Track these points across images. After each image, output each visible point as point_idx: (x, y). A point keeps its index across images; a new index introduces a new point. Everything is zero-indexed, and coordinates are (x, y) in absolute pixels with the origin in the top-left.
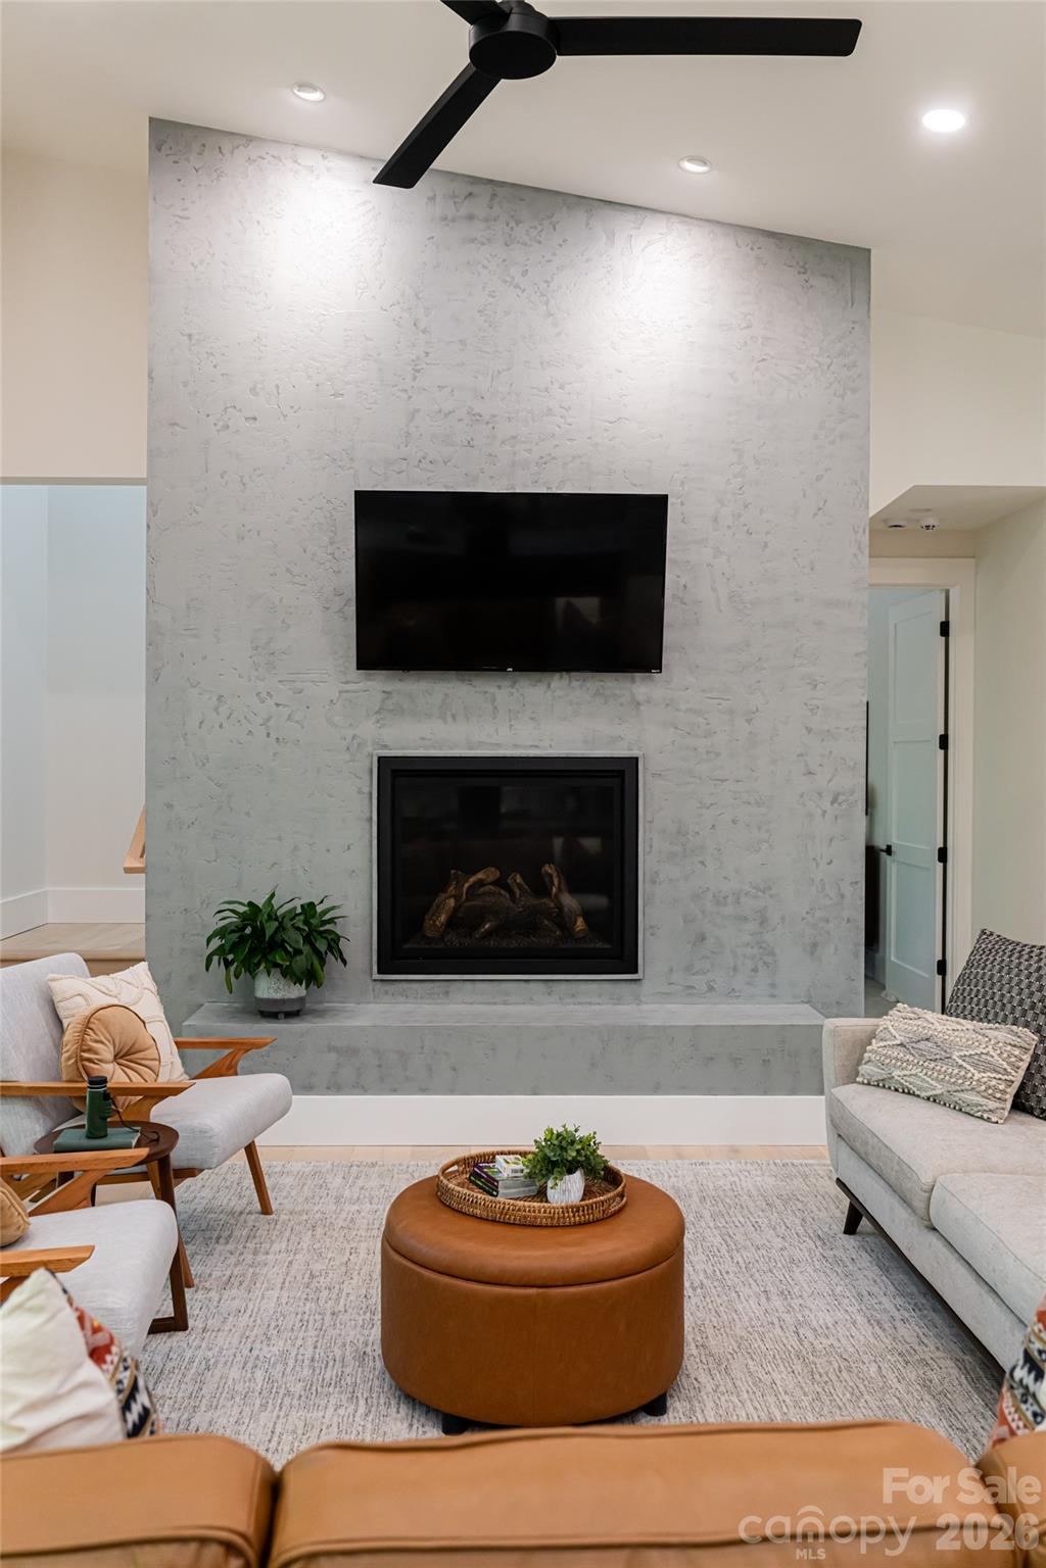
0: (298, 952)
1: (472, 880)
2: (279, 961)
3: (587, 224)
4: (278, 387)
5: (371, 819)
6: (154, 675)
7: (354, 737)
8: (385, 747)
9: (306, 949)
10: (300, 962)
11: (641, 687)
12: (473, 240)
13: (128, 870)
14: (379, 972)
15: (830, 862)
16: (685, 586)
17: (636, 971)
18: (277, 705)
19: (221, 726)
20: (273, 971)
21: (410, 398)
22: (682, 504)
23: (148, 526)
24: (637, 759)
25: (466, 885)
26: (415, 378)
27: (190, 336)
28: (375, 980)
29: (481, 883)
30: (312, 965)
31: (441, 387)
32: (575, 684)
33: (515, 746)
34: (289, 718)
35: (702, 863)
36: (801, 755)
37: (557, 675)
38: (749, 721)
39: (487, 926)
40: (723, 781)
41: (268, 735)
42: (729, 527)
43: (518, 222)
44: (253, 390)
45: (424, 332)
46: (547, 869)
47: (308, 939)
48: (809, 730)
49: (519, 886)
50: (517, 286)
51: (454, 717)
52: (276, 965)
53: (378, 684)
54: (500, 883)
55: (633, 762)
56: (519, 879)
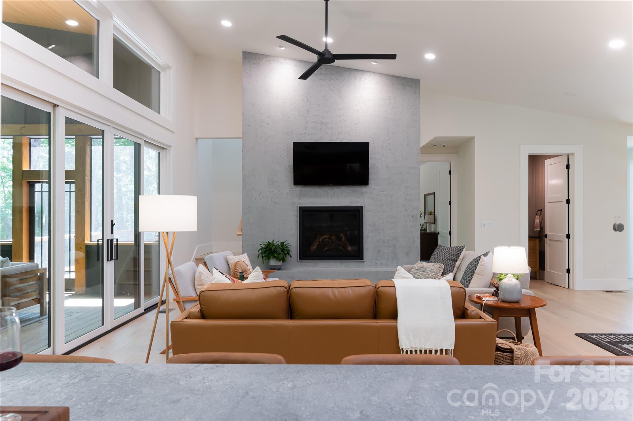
0: (280, 254)
1: (322, 237)
2: (276, 256)
3: (350, 75)
4: (274, 116)
5: (297, 222)
6: (244, 187)
7: (293, 202)
8: (300, 204)
9: (282, 253)
10: (281, 256)
11: (363, 189)
12: (322, 79)
13: (238, 235)
14: (300, 260)
15: (411, 232)
16: (375, 164)
17: (363, 260)
18: (274, 194)
19: (260, 199)
20: (274, 258)
21: (306, 118)
22: (374, 143)
23: (243, 151)
24: (363, 207)
25: (321, 239)
26: (307, 113)
27: (253, 104)
28: (299, 262)
29: (324, 238)
30: (283, 257)
31: (314, 116)
32: (347, 188)
33: (333, 204)
34: (277, 197)
35: (379, 233)
36: (404, 206)
37: (343, 186)
38: (391, 197)
39: (326, 249)
40: (384, 212)
41: (272, 201)
42: (385, 149)
43: (332, 75)
44: (268, 117)
45: (310, 102)
46: (342, 235)
47: (282, 251)
48: (406, 199)
49: (334, 239)
50: (332, 90)
51: (317, 197)
52: (275, 257)
53: (299, 189)
54: (329, 238)
55: (362, 208)
56: (334, 237)
